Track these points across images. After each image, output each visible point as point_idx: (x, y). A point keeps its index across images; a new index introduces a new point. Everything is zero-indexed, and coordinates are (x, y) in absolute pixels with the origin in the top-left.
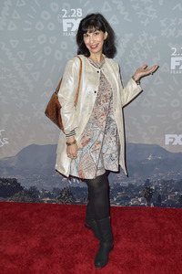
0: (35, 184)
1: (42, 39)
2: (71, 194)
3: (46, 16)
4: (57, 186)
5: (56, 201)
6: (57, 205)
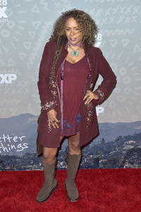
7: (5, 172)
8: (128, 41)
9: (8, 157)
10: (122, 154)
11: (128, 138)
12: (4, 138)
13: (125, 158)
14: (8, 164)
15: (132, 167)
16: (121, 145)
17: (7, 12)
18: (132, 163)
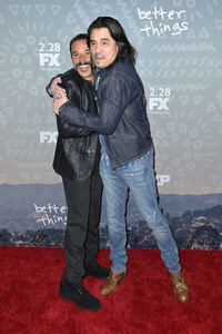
0: (6, 226)
1: (17, 73)
2: (45, 236)
3: (21, 48)
4: (30, 228)
5: (29, 244)
6: (30, 248)
7: (49, 249)
8: (201, 98)
9: (53, 231)
10: (189, 232)
11: (198, 213)
12: (50, 208)
13: (193, 237)
14: (54, 240)
15: (201, 248)
16: (189, 221)
17: (59, 60)
18: (202, 244)
